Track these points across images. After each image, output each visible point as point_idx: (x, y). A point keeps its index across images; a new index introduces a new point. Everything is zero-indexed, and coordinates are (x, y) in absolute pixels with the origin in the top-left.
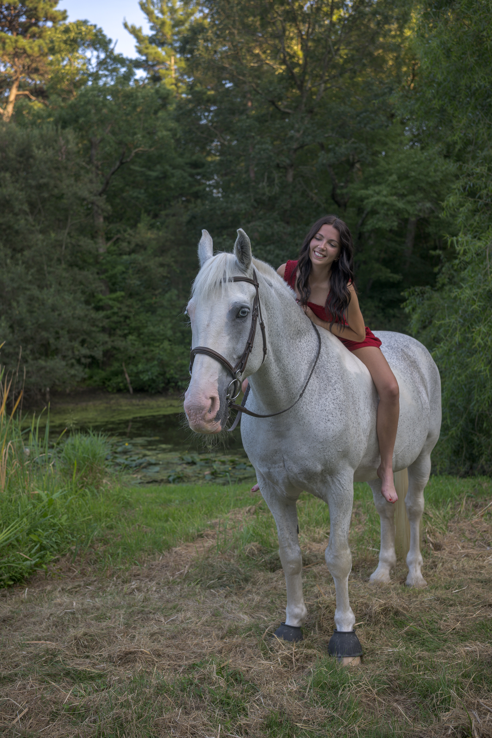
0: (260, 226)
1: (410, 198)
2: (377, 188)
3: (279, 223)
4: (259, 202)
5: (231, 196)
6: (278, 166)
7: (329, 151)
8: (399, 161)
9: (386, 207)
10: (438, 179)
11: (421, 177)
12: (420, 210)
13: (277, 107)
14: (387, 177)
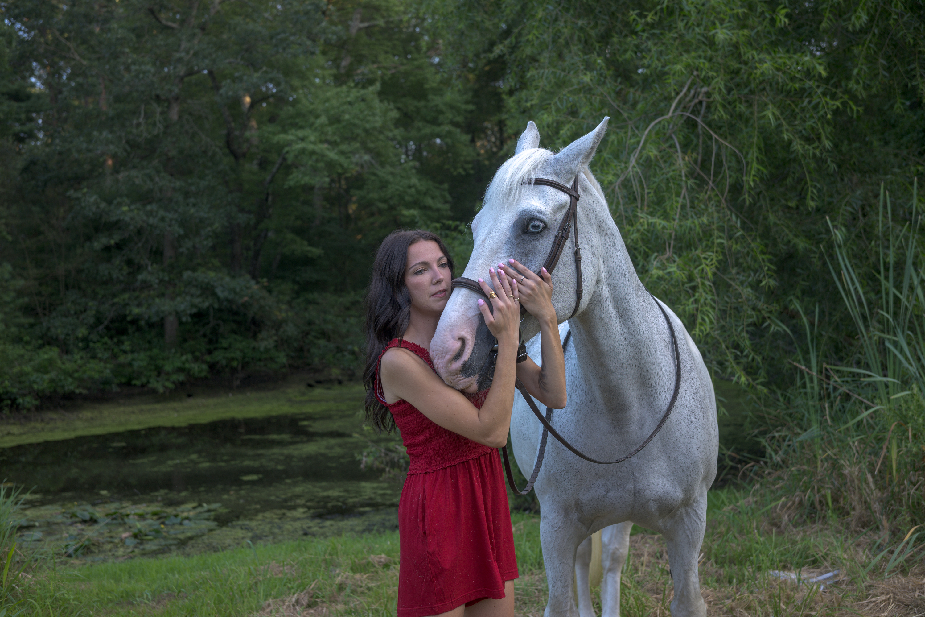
0: (137, 177)
1: (344, 147)
2: (300, 133)
3: (162, 174)
4: (133, 145)
5: (95, 133)
6: (158, 97)
7: (234, 81)
8: (327, 100)
9: (314, 157)
10: (378, 125)
11: (357, 121)
12: (357, 164)
13: (158, 19)
14: (312, 119)
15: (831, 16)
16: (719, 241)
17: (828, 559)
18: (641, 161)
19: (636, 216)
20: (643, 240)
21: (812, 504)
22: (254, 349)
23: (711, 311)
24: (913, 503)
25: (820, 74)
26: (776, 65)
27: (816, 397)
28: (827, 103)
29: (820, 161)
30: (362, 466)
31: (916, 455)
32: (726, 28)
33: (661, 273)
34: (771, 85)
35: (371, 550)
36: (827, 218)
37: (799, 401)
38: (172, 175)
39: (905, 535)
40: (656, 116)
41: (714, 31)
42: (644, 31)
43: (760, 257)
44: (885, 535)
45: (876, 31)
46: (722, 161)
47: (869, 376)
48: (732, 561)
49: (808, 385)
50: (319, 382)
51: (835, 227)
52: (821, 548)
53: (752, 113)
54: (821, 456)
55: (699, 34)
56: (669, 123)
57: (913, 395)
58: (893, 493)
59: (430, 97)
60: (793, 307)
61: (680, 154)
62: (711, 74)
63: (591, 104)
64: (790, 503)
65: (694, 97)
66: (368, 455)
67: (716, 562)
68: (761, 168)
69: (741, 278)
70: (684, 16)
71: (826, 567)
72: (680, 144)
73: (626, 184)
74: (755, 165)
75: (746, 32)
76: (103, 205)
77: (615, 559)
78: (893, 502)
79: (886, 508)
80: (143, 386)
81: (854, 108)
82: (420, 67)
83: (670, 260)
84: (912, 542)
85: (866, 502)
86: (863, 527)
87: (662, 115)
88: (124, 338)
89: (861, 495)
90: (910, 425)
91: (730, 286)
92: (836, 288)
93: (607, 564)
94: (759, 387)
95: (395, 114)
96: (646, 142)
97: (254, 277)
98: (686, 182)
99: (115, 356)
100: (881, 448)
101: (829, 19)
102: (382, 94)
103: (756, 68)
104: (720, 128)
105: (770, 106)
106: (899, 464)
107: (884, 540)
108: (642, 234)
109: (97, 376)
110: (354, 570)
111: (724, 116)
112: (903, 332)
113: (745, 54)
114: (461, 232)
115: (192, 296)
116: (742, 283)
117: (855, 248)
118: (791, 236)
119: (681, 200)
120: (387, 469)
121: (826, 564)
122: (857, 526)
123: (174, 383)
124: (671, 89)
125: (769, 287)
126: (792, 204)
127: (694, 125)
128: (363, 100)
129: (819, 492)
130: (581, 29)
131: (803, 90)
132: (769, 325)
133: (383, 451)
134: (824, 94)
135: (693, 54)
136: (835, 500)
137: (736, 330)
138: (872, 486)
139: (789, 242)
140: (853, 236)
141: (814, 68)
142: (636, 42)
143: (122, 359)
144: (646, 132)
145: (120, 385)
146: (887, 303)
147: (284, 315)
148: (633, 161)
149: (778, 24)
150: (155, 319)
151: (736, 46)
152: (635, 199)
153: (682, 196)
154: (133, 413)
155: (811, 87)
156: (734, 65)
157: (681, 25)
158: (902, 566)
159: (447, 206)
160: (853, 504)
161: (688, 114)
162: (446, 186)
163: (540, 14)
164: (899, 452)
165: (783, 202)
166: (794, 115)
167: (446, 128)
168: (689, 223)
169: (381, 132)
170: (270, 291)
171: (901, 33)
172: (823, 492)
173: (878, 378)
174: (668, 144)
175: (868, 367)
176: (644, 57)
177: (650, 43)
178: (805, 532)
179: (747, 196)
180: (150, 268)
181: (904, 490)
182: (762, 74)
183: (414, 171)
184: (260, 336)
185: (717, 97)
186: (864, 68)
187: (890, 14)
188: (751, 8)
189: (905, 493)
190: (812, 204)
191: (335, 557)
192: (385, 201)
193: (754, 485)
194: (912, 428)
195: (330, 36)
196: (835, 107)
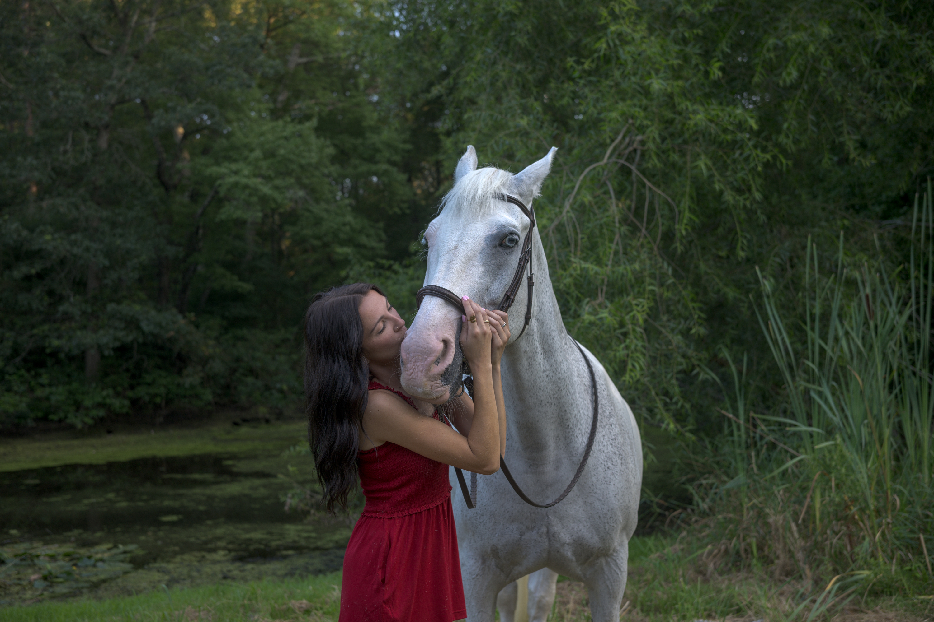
0: (62, 205)
1: (278, 182)
2: (234, 167)
3: (89, 203)
4: (59, 172)
5: (19, 159)
6: (87, 125)
7: (167, 110)
8: (262, 134)
9: (247, 191)
10: (314, 160)
11: (292, 157)
12: (291, 200)
13: (89, 45)
14: (246, 153)
15: (763, 72)
16: (651, 288)
17: (752, 608)
18: (575, 206)
19: (569, 261)
20: (575, 285)
21: (738, 553)
22: (179, 385)
23: (641, 357)
24: (835, 552)
25: (751, 127)
26: (709, 117)
27: (743, 445)
28: (758, 156)
29: (750, 213)
30: (286, 508)
31: (839, 504)
32: (661, 78)
33: (592, 318)
34: (704, 136)
35: (292, 596)
36: (757, 268)
37: (727, 449)
38: (99, 204)
39: (827, 584)
40: (591, 163)
41: (649, 81)
42: (581, 78)
43: (691, 305)
44: (807, 585)
45: (806, 87)
46: (654, 210)
47: (795, 426)
48: (657, 610)
49: (736, 433)
50: (245, 421)
51: (764, 277)
52: (746, 597)
53: (685, 163)
54: (747, 504)
55: (635, 83)
56: (603, 170)
57: (836, 445)
58: (816, 543)
59: (368, 135)
60: (721, 355)
61: (614, 200)
62: (646, 122)
63: (527, 147)
64: (716, 552)
65: (628, 145)
66: (293, 497)
67: (642, 610)
68: (693, 217)
69: (672, 325)
70: (621, 64)
71: (750, 616)
72: (614, 190)
73: (560, 229)
74: (687, 214)
75: (680, 83)
76: (25, 233)
77: (541, 607)
78: (816, 551)
79: (809, 557)
80: (60, 421)
81: (784, 161)
82: (358, 105)
83: (602, 306)
84: (833, 592)
85: (790, 551)
86: (787, 576)
87: (597, 161)
88: (42, 371)
89: (785, 544)
90: (833, 475)
91: (660, 333)
92: (764, 337)
93: (533, 612)
94: (688, 435)
95: (331, 151)
96: (580, 187)
97: (181, 311)
98: (619, 229)
99: (31, 390)
100: (805, 497)
101: (761, 73)
102: (319, 130)
103: (690, 119)
104: (654, 176)
105: (703, 157)
106: (822, 513)
107: (806, 589)
108: (575, 279)
109: (11, 410)
110: (273, 616)
111: (659, 165)
112: (828, 382)
113: (679, 104)
114: (396, 272)
115: (116, 329)
116: (672, 330)
117: (783, 298)
118: (721, 285)
119: (614, 246)
120: (312, 511)
121: (750, 613)
122: (781, 575)
123: (93, 418)
124: (606, 137)
125: (699, 335)
126: (723, 253)
127: (629, 172)
128: (300, 136)
129: (744, 539)
130: (519, 73)
131: (735, 142)
132: (698, 374)
133: (308, 492)
134: (755, 147)
135: (629, 102)
136: (760, 548)
137: (666, 377)
138: (796, 535)
139: (719, 291)
140: (781, 287)
141: (746, 121)
142: (572, 88)
143: (39, 393)
144: (581, 177)
145: (36, 419)
146: (813, 353)
147: (211, 351)
148: (567, 206)
149: (712, 77)
150: (75, 352)
151: (671, 96)
152: (569, 244)
153: (615, 242)
154: (49, 449)
155: (742, 140)
156: (669, 115)
157: (617, 73)
158: (824, 616)
159: (382, 245)
160: (779, 552)
161: (622, 161)
162: (381, 224)
163: (479, 57)
164: (822, 501)
165: (714, 251)
166: (725, 166)
167: (384, 167)
168: (621, 269)
169: (316, 168)
170: (197, 326)
171: (830, 91)
172: (748, 540)
173: (803, 428)
174: (602, 190)
175: (793, 416)
176: (580, 104)
177: (587, 90)
178: (730, 580)
179: (678, 244)
180: (72, 299)
181: (826, 540)
182: (696, 125)
183: (349, 209)
184: (185, 372)
185: (651, 145)
186: (794, 123)
187: (819, 72)
188: (686, 59)
189: (828, 542)
190: (742, 254)
191: (254, 602)
192: (318, 238)
193: (681, 532)
194: (836, 478)
195: (267, 70)
196: (765, 160)
